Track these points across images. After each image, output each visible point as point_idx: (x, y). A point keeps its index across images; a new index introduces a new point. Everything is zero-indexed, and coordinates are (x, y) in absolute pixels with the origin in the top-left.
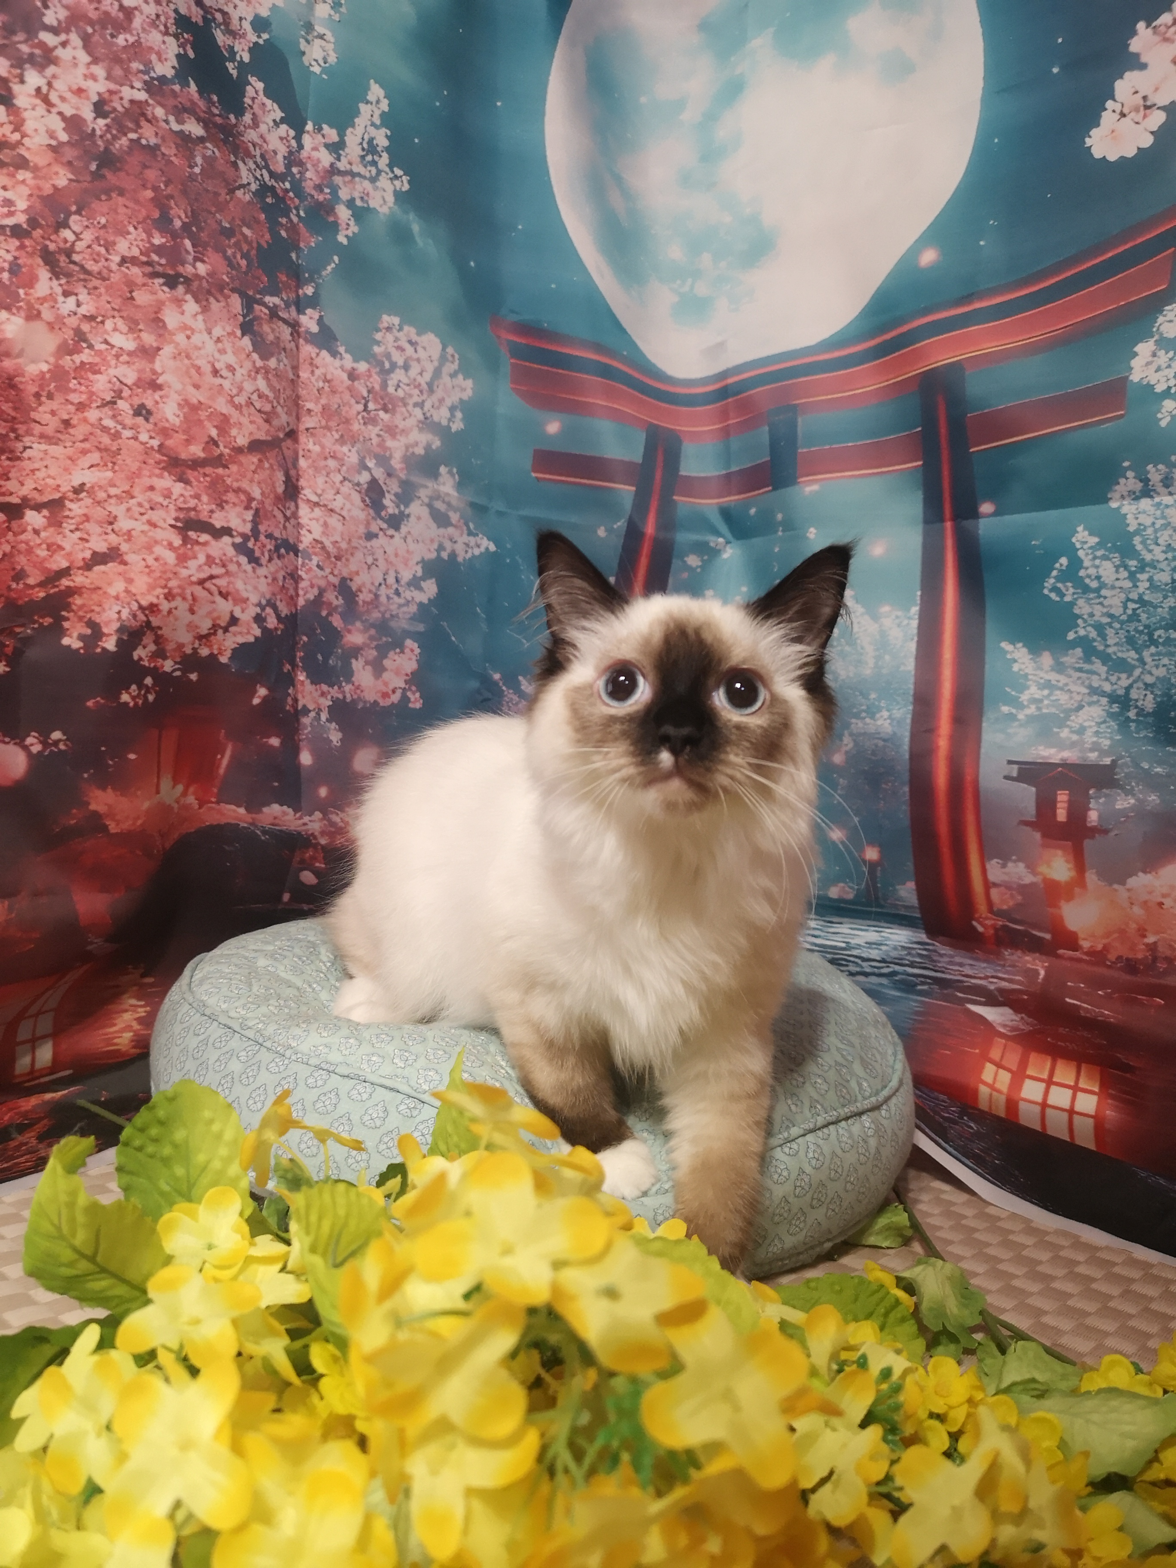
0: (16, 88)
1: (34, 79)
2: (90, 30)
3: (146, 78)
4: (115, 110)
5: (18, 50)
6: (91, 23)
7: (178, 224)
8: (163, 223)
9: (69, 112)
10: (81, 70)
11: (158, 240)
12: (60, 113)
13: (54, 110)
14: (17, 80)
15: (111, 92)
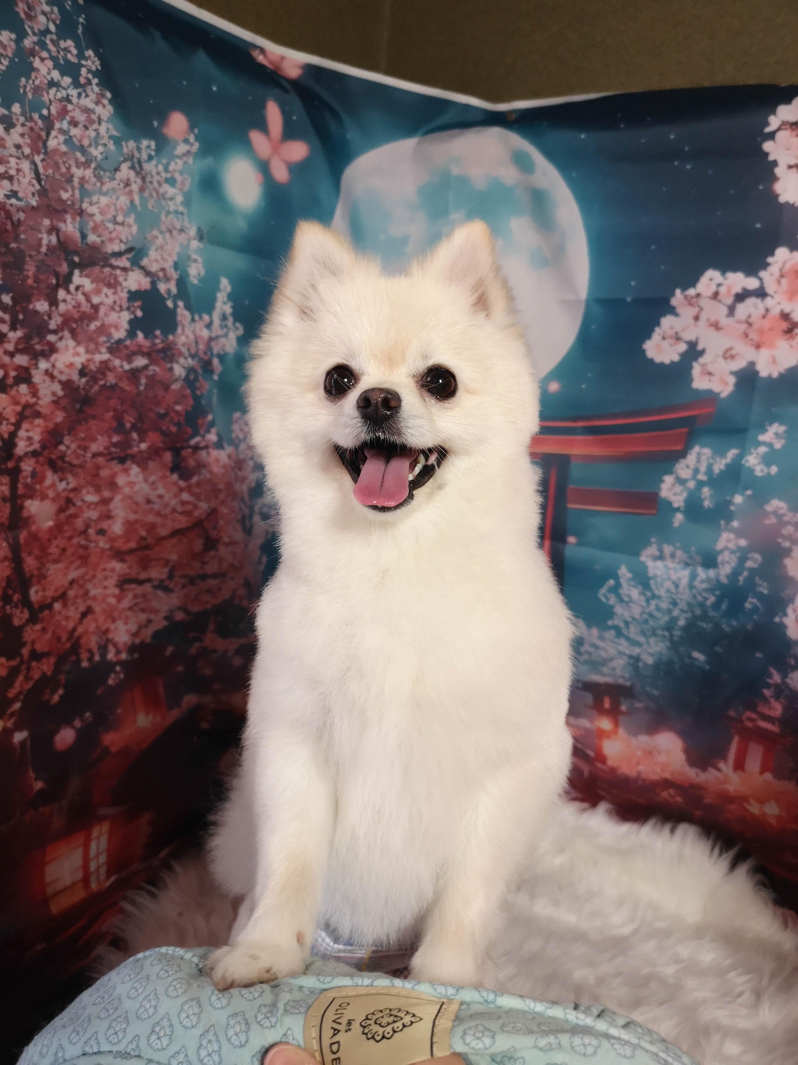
0: (33, 372)
1: (43, 365)
2: (74, 325)
3: (108, 345)
4: (91, 370)
5: (35, 349)
6: (76, 321)
7: (128, 425)
8: (119, 428)
9: (64, 378)
10: (71, 351)
11: (115, 439)
12: (60, 382)
13: (56, 380)
14: (34, 367)
15: (88, 360)
